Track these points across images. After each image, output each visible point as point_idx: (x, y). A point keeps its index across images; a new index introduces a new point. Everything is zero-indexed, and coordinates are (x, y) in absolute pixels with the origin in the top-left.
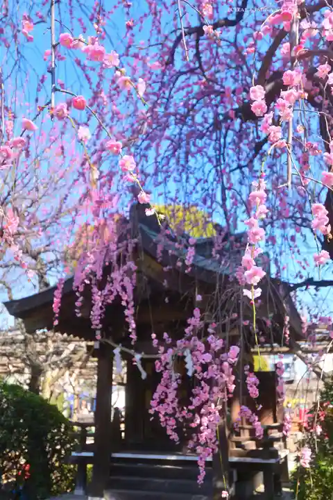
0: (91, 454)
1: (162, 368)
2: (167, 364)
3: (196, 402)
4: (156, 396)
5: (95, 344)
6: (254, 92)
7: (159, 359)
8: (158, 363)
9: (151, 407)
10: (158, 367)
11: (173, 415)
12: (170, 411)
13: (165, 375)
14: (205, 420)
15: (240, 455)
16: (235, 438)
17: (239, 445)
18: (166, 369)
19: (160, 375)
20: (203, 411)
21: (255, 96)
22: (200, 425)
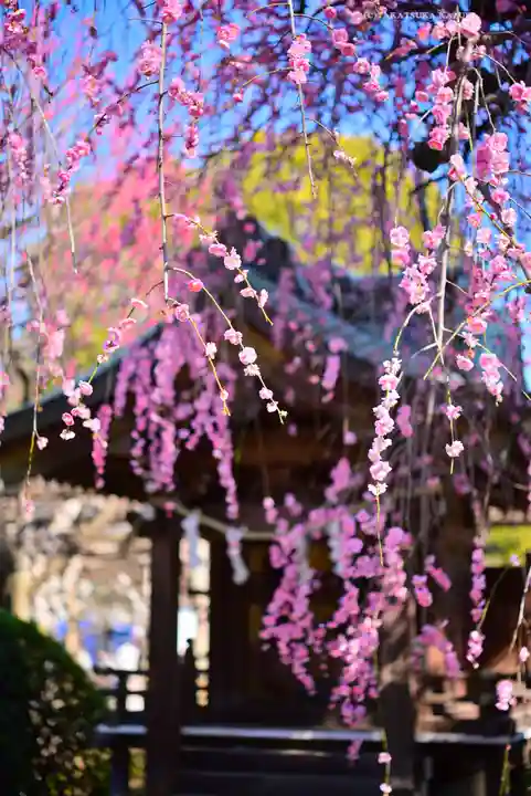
0: (139, 730)
1: (284, 561)
2: (294, 551)
3: (340, 617)
4: (273, 607)
5: (146, 511)
6: (395, 235)
7: (278, 544)
8: (274, 551)
9: (263, 627)
10: (277, 560)
11: (303, 640)
12: (298, 635)
13: (289, 572)
14: (355, 646)
15: (438, 728)
16: (430, 696)
17: (438, 709)
18: (291, 561)
19: (280, 573)
20: (351, 630)
21: (398, 241)
22: (347, 652)
